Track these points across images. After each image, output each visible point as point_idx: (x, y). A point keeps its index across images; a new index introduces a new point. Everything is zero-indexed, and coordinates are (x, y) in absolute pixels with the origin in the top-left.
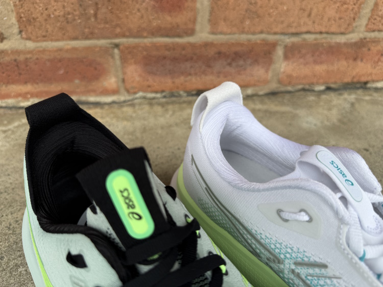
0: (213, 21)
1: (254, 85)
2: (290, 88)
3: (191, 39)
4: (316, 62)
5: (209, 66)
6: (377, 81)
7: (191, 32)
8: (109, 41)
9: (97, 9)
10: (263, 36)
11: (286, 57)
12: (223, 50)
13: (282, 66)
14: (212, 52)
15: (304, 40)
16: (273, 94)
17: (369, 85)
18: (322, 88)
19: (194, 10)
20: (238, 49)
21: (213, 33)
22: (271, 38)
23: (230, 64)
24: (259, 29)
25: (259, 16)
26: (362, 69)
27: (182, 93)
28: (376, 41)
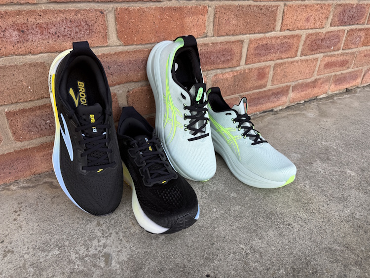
0: (272, 81)
1: (282, 105)
2: (293, 104)
3: (265, 89)
4: (302, 91)
5: (269, 99)
6: (320, 95)
7: (265, 86)
8: (239, 94)
9: (239, 82)
10: (286, 84)
11: (293, 91)
12: (274, 91)
13: (292, 95)
14: (271, 93)
15: (299, 83)
16: (288, 107)
17: (318, 98)
18: (303, 102)
19: (268, 77)
20: (279, 90)
21: (272, 85)
22: (288, 84)
23: (275, 97)
24: (286, 81)
25: (286, 76)
26: (316, 91)
27: (258, 112)
28: (319, 79)
